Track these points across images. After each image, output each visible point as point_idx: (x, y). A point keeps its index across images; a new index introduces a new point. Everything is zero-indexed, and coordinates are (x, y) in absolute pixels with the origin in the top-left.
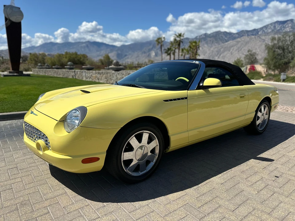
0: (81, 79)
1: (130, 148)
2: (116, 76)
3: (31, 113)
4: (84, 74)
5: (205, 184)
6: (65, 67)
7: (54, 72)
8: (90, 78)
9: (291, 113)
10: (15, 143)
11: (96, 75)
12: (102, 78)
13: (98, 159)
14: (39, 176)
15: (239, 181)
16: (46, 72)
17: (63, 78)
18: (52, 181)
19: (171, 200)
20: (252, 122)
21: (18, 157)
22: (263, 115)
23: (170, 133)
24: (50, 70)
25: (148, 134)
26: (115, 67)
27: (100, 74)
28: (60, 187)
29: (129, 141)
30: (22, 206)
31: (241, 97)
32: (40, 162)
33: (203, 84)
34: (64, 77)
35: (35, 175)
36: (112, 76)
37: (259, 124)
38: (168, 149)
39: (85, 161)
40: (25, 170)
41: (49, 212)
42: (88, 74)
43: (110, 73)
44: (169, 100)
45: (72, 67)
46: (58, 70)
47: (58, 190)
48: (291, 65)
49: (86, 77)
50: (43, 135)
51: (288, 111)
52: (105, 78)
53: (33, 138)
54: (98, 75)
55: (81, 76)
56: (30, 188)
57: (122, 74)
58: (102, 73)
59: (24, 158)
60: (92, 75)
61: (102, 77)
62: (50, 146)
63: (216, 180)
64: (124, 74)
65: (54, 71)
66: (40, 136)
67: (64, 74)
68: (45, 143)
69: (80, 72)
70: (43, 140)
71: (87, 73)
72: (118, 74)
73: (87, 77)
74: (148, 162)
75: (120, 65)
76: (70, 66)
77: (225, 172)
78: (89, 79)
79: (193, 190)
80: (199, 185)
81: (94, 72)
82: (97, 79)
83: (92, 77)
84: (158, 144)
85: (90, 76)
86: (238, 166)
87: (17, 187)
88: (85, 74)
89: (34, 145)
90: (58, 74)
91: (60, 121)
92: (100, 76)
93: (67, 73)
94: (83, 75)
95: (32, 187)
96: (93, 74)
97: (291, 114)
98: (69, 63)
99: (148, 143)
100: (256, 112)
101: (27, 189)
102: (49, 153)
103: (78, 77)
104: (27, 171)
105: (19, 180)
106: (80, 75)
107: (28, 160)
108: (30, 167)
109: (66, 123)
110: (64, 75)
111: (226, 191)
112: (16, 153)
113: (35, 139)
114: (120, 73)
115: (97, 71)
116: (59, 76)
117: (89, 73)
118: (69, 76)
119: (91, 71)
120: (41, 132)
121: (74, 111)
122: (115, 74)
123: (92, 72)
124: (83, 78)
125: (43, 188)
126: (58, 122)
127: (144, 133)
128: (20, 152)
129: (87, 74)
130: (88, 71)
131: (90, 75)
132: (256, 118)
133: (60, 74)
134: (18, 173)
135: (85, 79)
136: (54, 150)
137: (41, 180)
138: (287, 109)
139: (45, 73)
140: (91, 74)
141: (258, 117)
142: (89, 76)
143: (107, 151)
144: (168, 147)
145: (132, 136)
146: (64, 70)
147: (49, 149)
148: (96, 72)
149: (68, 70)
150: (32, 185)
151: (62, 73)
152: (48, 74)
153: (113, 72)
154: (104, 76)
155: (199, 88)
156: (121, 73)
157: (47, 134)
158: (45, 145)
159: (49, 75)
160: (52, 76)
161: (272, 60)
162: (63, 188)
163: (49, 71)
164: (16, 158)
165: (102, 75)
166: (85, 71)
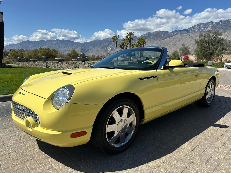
0: (54, 68)
1: (113, 122)
3: (19, 93)
4: (56, 64)
5: (177, 152)
6: (41, 59)
9: (226, 89)
10: (1, 122)
12: (72, 67)
13: (85, 133)
14: (25, 152)
15: (206, 147)
16: (25, 64)
17: (38, 68)
18: (38, 156)
19: (152, 168)
20: (203, 97)
21: (5, 135)
22: (210, 91)
23: (144, 107)
24: (27, 62)
25: (128, 109)
26: (82, 58)
28: (47, 162)
29: (112, 115)
31: (196, 76)
32: (25, 138)
33: (168, 65)
34: (40, 67)
35: (22, 151)
37: (208, 98)
38: (142, 121)
39: (74, 136)
40: (11, 147)
42: (60, 64)
43: (78, 63)
44: (143, 78)
45: (46, 59)
46: (34, 62)
47: (45, 164)
50: (33, 113)
51: (223, 88)
53: (21, 116)
54: (68, 65)
56: (17, 164)
57: (88, 63)
58: (71, 63)
59: (10, 135)
60: (63, 65)
62: (39, 123)
63: (186, 147)
65: (31, 63)
66: (29, 114)
68: (34, 120)
69: (53, 63)
70: (32, 117)
72: (85, 63)
73: (59, 67)
74: (127, 134)
75: (86, 57)
77: (191, 140)
78: (61, 68)
79: (168, 158)
80: (173, 153)
81: (65, 62)
82: (67, 68)
84: (135, 118)
85: (61, 66)
86: (200, 134)
87: (5, 164)
89: (22, 122)
91: (48, 99)
93: (42, 64)
95: (20, 163)
97: (229, 90)
98: (44, 56)
99: (128, 117)
100: (206, 88)
101: (15, 165)
102: (38, 129)
103: (52, 67)
104: (13, 148)
105: (7, 156)
106: (53, 65)
107: (14, 137)
108: (17, 143)
109: (54, 101)
111: (198, 157)
112: (2, 131)
113: (24, 117)
115: (67, 62)
116: (35, 67)
118: (44, 66)
119: (62, 62)
120: (30, 110)
121: (62, 89)
122: (83, 63)
125: (30, 164)
126: (46, 99)
127: (124, 108)
128: (7, 130)
130: (60, 62)
132: (206, 93)
133: (37, 65)
134: (5, 149)
136: (44, 126)
137: (28, 156)
138: (222, 87)
141: (207, 92)
143: (93, 125)
144: (143, 120)
145: (115, 110)
146: (40, 62)
147: (38, 125)
149: (43, 62)
150: (19, 161)
153: (81, 62)
154: (73, 65)
155: (165, 68)
157: (36, 112)
158: (34, 121)
159: (27, 66)
161: (201, 51)
162: (49, 163)
164: (2, 136)
165: (71, 65)
166: (57, 62)
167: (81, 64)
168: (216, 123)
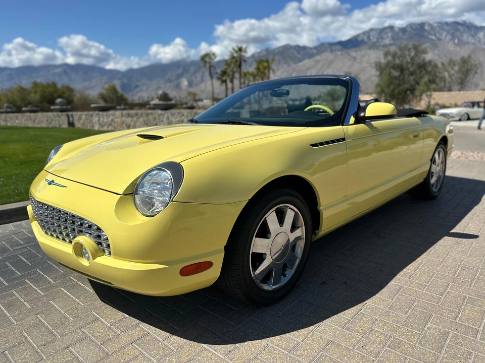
0: (89, 127)
2: (168, 118)
3: (49, 184)
4: (95, 119)
6: (52, 107)
7: (25, 118)
8: (110, 125)
11: (124, 118)
12: (138, 124)
16: (8, 119)
17: (48, 128)
24: (16, 115)
26: (161, 102)
27: (132, 117)
34: (50, 126)
36: (159, 119)
42: (105, 117)
43: (155, 114)
45: (64, 107)
46: (36, 114)
48: (417, 93)
49: (100, 124)
50: (90, 227)
52: (143, 123)
54: (127, 119)
55: (90, 122)
57: (180, 115)
58: (136, 114)
60: (113, 120)
61: (136, 122)
64: (185, 114)
65: (26, 116)
67: (50, 121)
69: (86, 115)
71: (103, 117)
72: (173, 115)
73: (103, 124)
75: (170, 100)
76: (62, 105)
78: (108, 127)
81: (118, 113)
82: (126, 125)
83: (115, 123)
85: (109, 122)
88: (97, 119)
90: (37, 121)
92: (131, 121)
93: (58, 118)
94: (94, 121)
96: (116, 117)
98: (59, 100)
103: (83, 124)
106: (86, 121)
110: (50, 123)
114: (176, 114)
115: (125, 112)
116: (39, 126)
117: (107, 116)
118: (64, 124)
119: (111, 112)
122: (166, 115)
123: (113, 115)
124: (93, 126)
129: (101, 119)
130: (105, 113)
131: (110, 119)
133: (42, 122)
135: (99, 128)
139: (6, 121)
140: (111, 117)
142: (106, 123)
146: (50, 114)
148: (122, 114)
149: (59, 114)
151: (46, 119)
152: (12, 123)
153: (160, 112)
154: (141, 119)
156: (179, 113)
159: (15, 125)
160: (22, 125)
161: (389, 86)
163: (14, 116)
165: (135, 119)
166: (98, 114)
167: (161, 117)
168: (454, 231)
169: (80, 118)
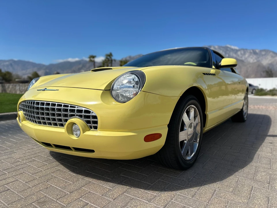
0: (14, 92)
4: (18, 88)
14: (37, 172)
30: (43, 205)
40: (11, 170)
41: (88, 204)
42: (23, 87)
45: (1, 81)
47: (78, 181)
49: (20, 90)
55: (14, 90)
56: (36, 185)
69: (12, 86)
73: (22, 91)
87: (16, 187)
95: (39, 184)
103: (10, 91)
104: (15, 171)
106: (12, 89)
107: (7, 160)
108: (17, 166)
124: (16, 92)
125: (55, 183)
129: (21, 88)
130: (23, 84)
142: (24, 90)
150: (36, 182)
166: (19, 85)
169: (9, 87)
